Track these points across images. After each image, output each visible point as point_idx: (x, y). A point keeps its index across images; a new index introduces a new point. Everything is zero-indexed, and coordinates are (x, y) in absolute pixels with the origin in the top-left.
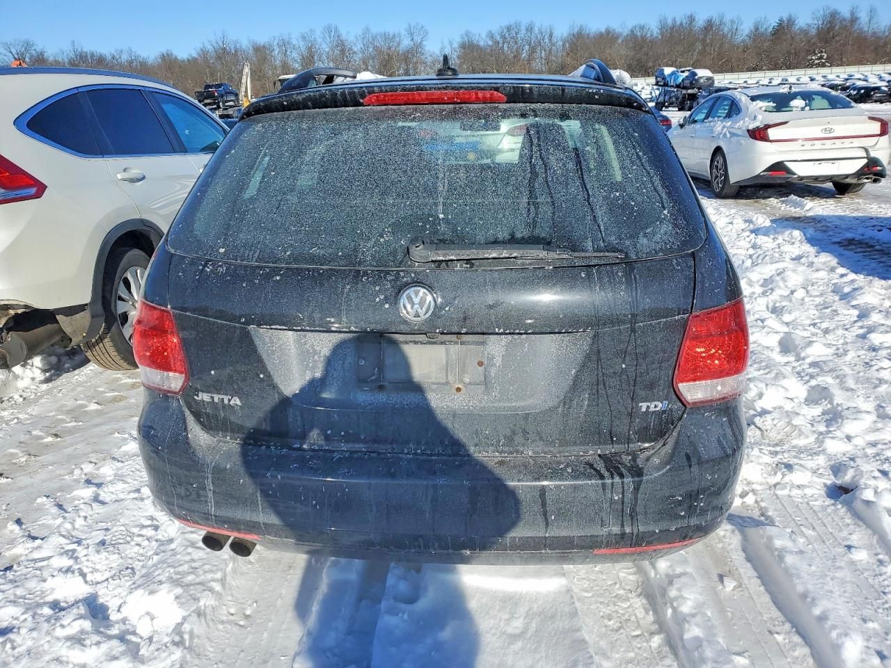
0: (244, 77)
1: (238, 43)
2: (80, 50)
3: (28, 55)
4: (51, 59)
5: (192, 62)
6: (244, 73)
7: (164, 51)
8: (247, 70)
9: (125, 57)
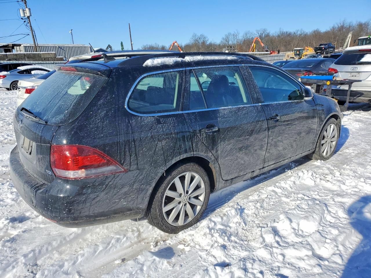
0: (348, 39)
1: (351, 23)
2: (282, 31)
3: (264, 34)
4: (271, 35)
5: (327, 33)
6: (348, 37)
7: (315, 29)
8: (350, 35)
9: (299, 33)
